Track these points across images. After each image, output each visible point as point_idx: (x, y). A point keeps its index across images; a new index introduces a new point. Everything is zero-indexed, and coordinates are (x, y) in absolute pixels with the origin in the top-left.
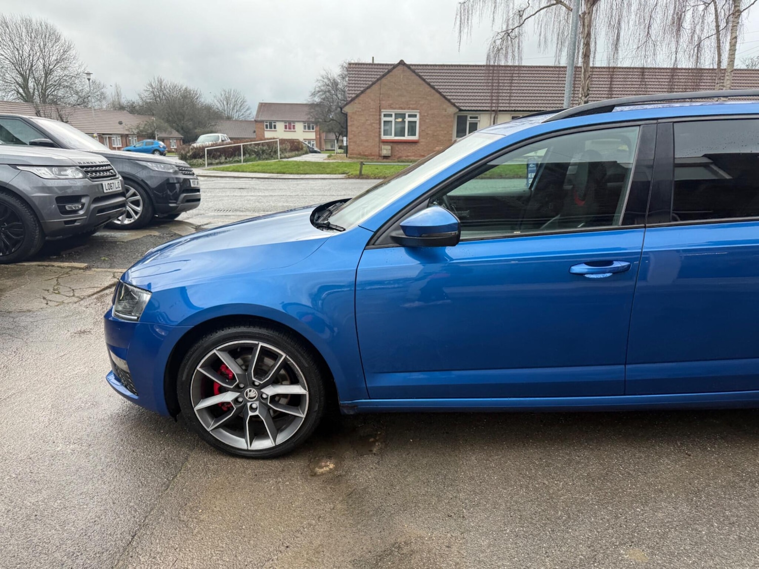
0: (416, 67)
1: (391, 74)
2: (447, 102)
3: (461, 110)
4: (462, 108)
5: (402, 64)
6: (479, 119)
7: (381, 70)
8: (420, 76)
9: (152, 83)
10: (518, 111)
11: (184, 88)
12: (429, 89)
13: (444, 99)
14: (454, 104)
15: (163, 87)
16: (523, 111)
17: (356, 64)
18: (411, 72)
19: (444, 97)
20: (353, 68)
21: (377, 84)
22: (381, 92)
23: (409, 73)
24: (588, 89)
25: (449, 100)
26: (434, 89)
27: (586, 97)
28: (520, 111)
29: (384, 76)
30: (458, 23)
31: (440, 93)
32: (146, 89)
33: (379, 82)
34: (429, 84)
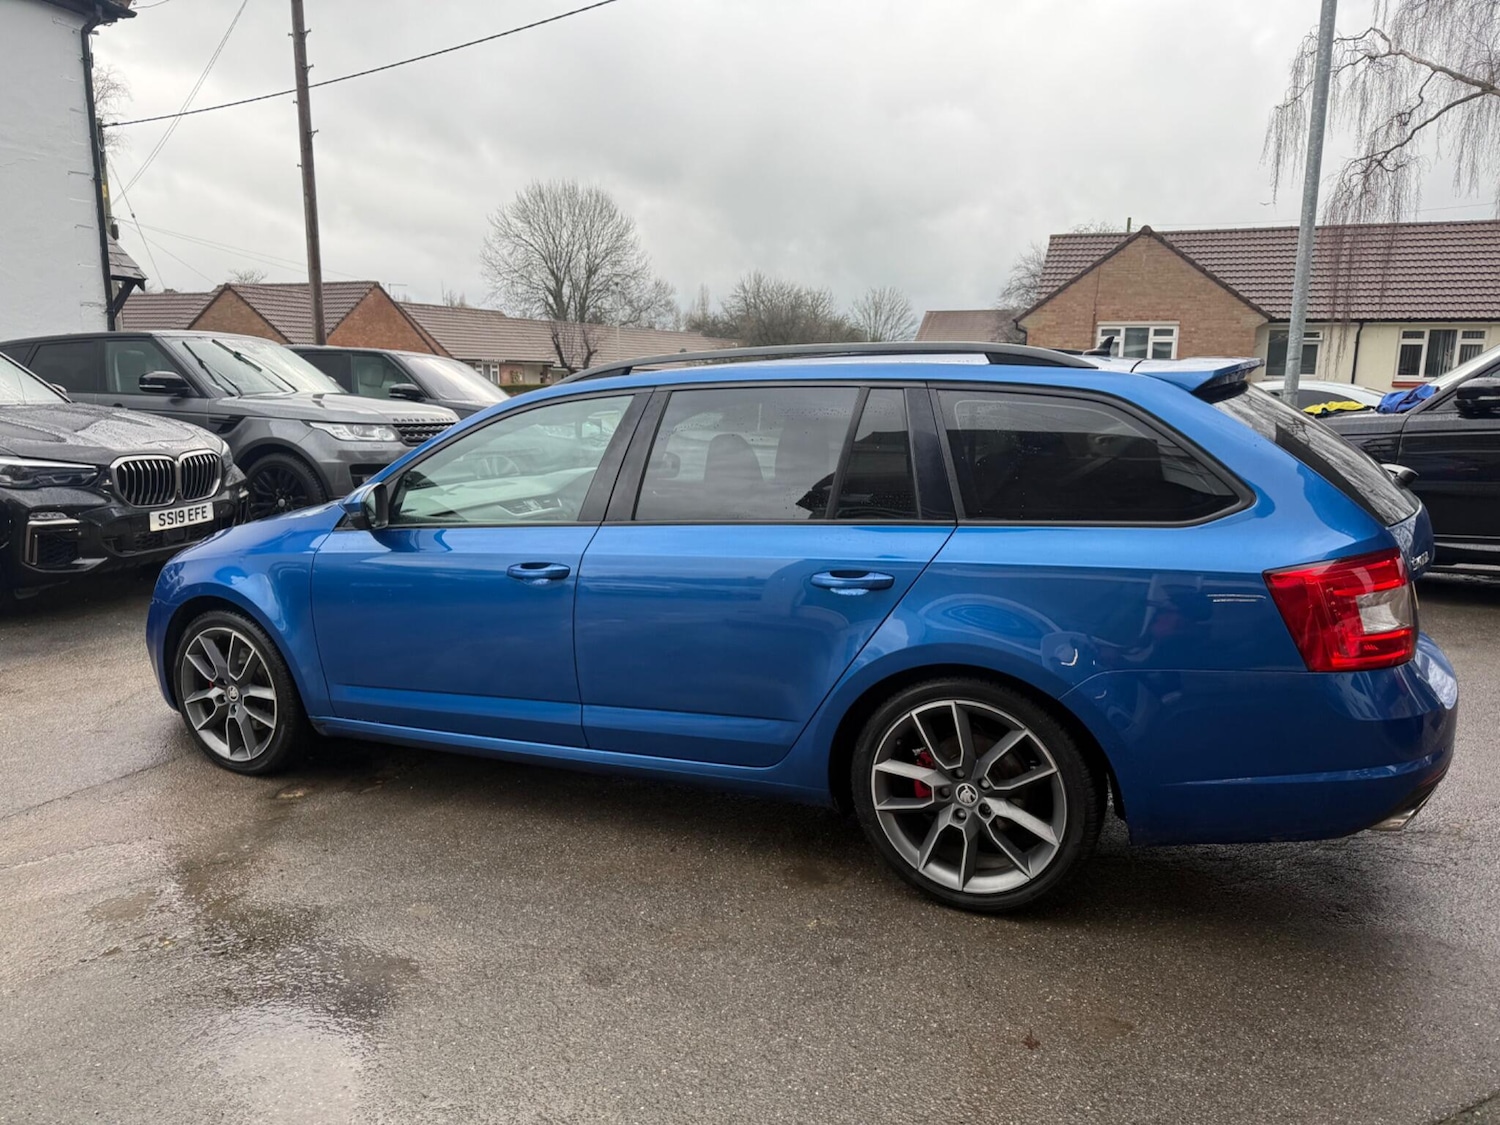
0: (1174, 238)
1: (1122, 253)
2: (1243, 304)
3: (1272, 320)
4: (1278, 316)
5: (1145, 234)
6: (1321, 338)
7: (1104, 246)
8: (1182, 255)
10: (1416, 320)
11: (795, 290)
12: (1202, 281)
13: (1235, 300)
14: (1257, 309)
15: (761, 290)
16: (1431, 320)
17: (1065, 237)
18: (1165, 249)
19: (1236, 294)
20: (1058, 244)
21: (1091, 273)
22: (1100, 289)
23: (1160, 249)
25: (1247, 301)
26: (1215, 279)
28: (1423, 320)
29: (1106, 258)
30: (1272, 146)
31: (1226, 287)
32: (735, 294)
33: (1096, 270)
34: (1203, 270)
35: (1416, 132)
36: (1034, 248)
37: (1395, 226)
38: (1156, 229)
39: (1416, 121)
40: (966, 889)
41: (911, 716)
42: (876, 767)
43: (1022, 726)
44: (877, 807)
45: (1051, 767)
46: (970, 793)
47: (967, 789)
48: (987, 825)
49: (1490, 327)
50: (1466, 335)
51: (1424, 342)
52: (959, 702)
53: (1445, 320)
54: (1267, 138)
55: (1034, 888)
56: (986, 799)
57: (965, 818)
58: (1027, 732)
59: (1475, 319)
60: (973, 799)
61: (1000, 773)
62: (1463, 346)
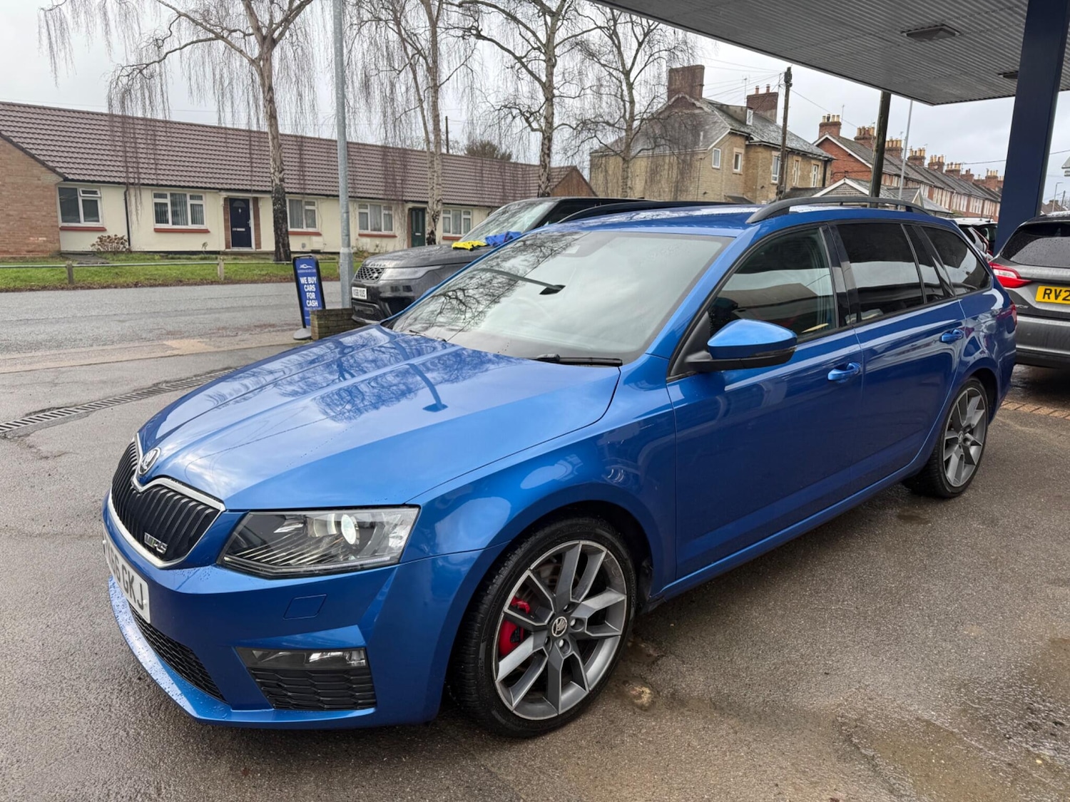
2: (40, 165)
3: (66, 179)
4: (71, 177)
6: (99, 195)
10: (162, 185)
13: (32, 161)
14: (53, 170)
16: (171, 186)
19: (33, 156)
24: (282, 163)
25: (43, 163)
27: (281, 172)
28: (166, 186)
31: (23, 149)
35: (168, 55)
49: (205, 193)
50: (192, 197)
51: (168, 201)
53: (180, 186)
54: (39, 32)
59: (197, 187)
62: (191, 205)
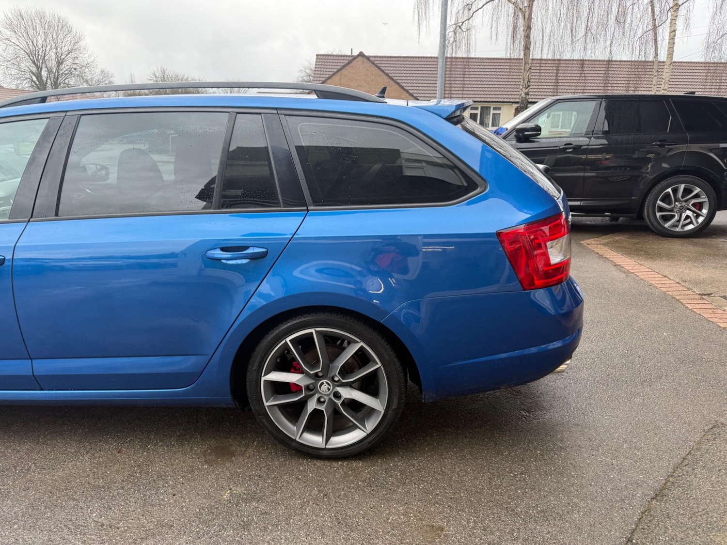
0: (374, 59)
1: (351, 65)
2: (405, 93)
5: (361, 56)
7: (342, 61)
8: (379, 68)
9: (156, 73)
11: (185, 77)
12: (388, 80)
13: (402, 90)
14: (412, 95)
15: (166, 77)
16: (481, 102)
17: (323, 55)
18: (371, 64)
19: (402, 88)
20: (320, 59)
21: (337, 74)
22: (342, 83)
23: (368, 64)
24: (529, 81)
25: (407, 91)
26: (393, 80)
27: (526, 88)
28: (478, 102)
29: (344, 67)
30: (416, 16)
31: (398, 84)
32: (150, 78)
33: (340, 73)
34: (387, 75)
35: (475, 13)
36: (307, 61)
37: (468, 58)
38: (366, 54)
39: (474, 9)
40: (327, 447)
41: (286, 342)
42: (263, 379)
43: (359, 341)
44: (266, 404)
45: (377, 364)
46: (327, 386)
47: (325, 384)
48: (339, 405)
49: (503, 105)
50: (494, 109)
51: (478, 112)
52: (317, 329)
53: (486, 102)
54: (414, 12)
55: (370, 439)
56: (337, 388)
57: (324, 402)
58: (362, 344)
59: (498, 102)
60: (329, 389)
61: (346, 370)
62: (493, 114)
